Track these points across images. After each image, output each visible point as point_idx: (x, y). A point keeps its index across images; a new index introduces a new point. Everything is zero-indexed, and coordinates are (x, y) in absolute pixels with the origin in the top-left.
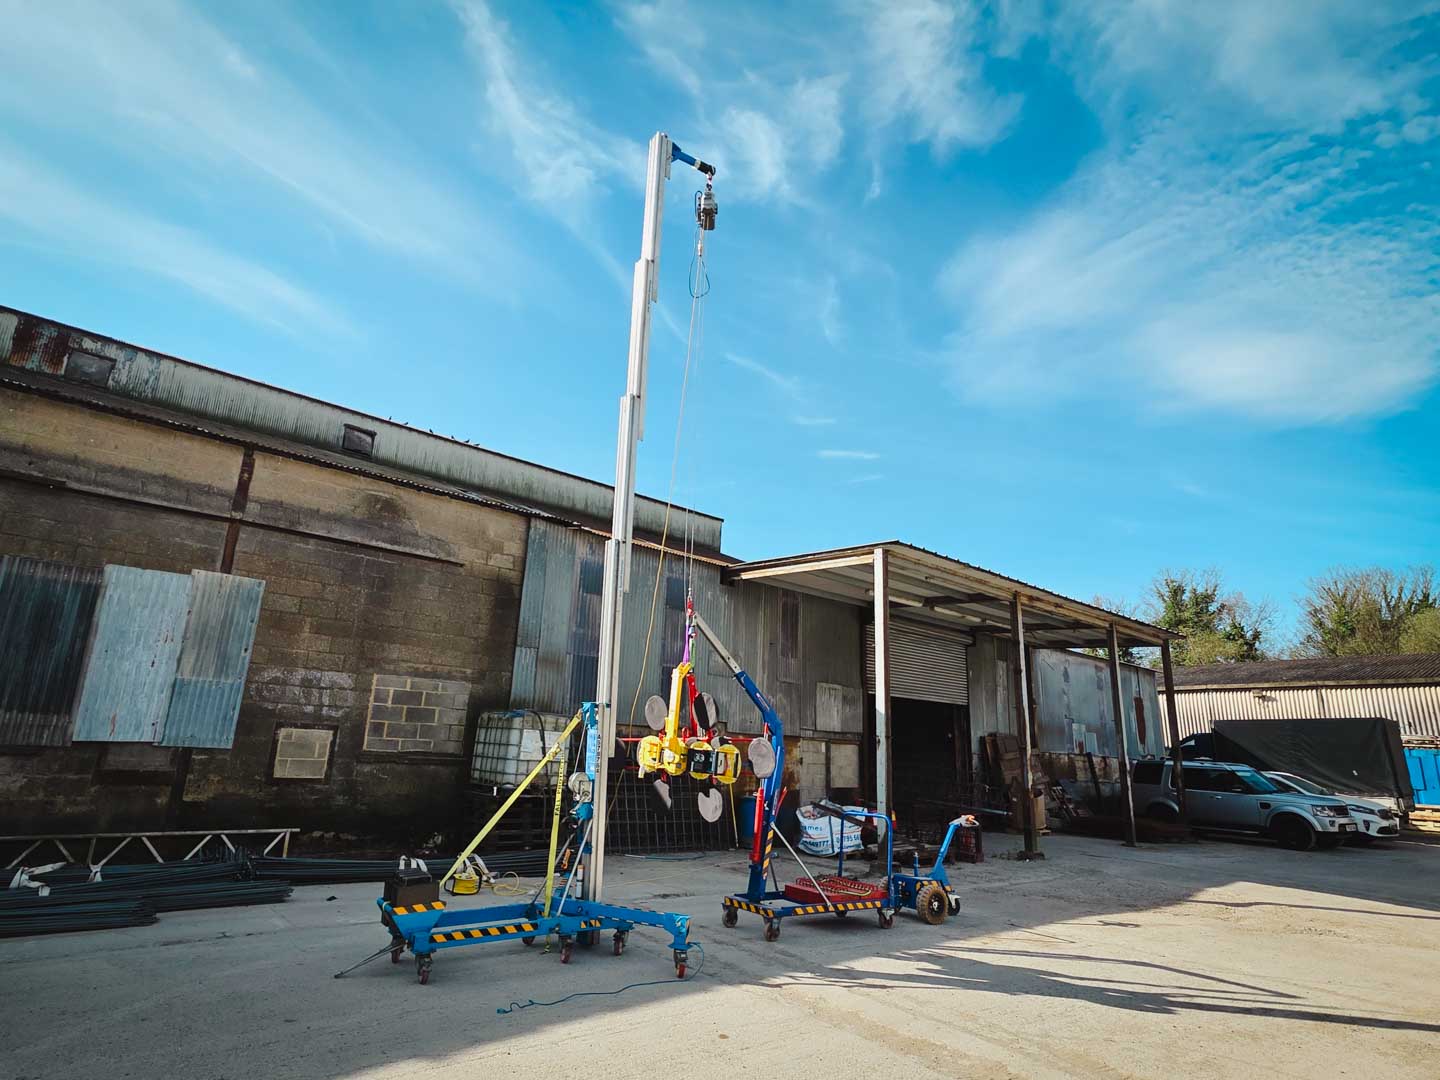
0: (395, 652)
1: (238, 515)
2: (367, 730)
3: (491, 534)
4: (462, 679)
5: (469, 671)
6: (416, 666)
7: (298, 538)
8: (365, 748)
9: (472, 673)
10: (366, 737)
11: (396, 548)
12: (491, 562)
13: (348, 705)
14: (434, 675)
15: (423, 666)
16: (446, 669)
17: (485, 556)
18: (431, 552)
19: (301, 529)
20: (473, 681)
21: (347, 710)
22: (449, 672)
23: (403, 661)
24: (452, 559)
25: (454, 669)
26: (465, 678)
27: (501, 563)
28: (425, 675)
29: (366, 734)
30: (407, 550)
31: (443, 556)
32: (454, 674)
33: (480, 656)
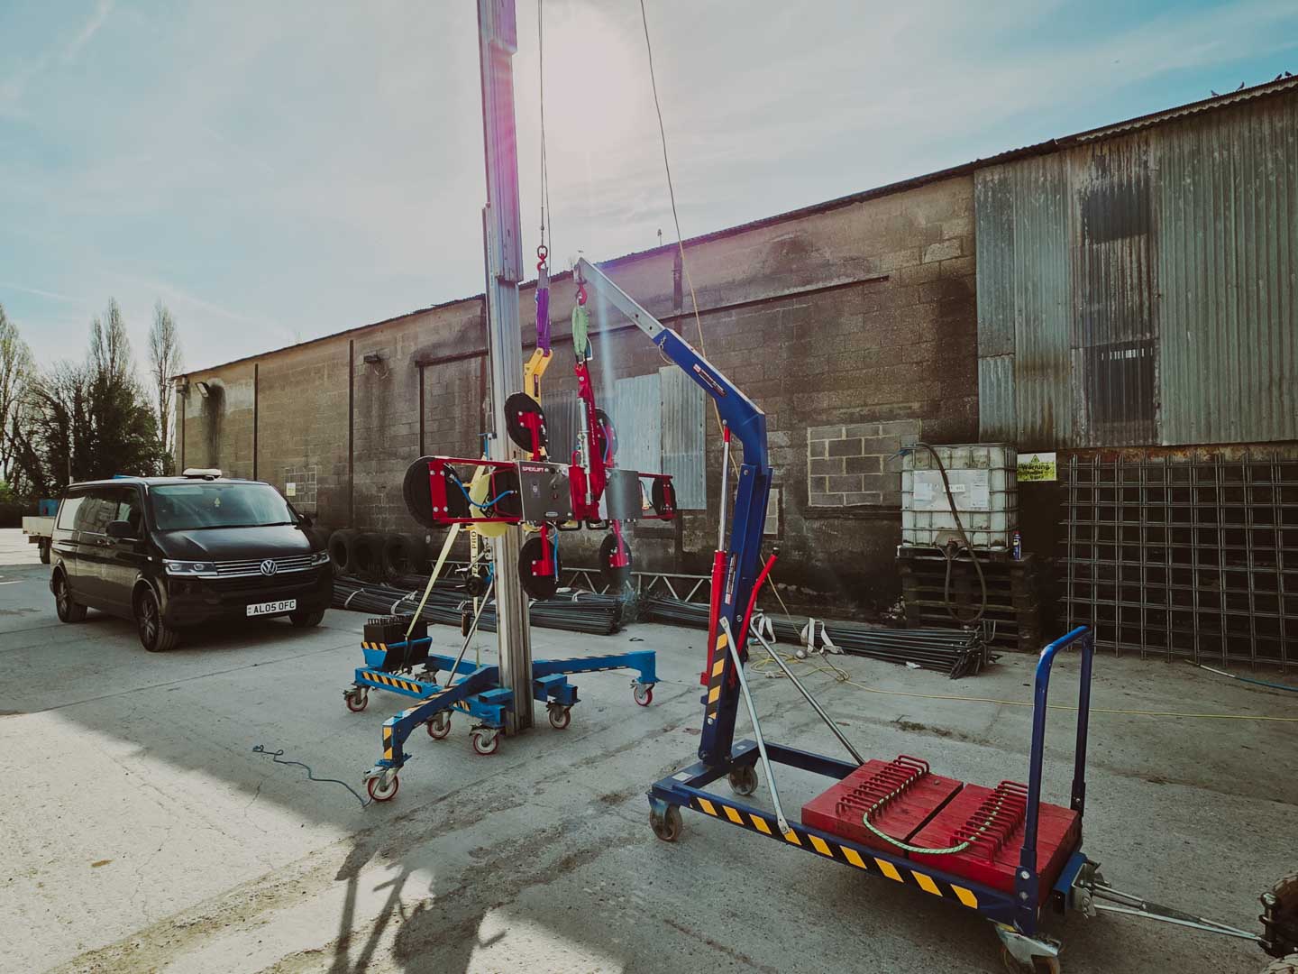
0: (824, 400)
1: (678, 312)
2: (809, 486)
3: (922, 222)
4: (909, 416)
5: (916, 406)
6: (849, 411)
7: (722, 314)
8: (810, 503)
9: (921, 407)
10: (810, 493)
11: (809, 288)
12: (927, 259)
13: (789, 462)
14: (873, 418)
15: (858, 409)
16: (886, 408)
17: (917, 254)
18: (847, 276)
19: (724, 304)
20: (924, 416)
21: (789, 467)
22: (891, 411)
23: (834, 408)
24: (875, 276)
25: (895, 405)
26: (912, 415)
27: (940, 255)
28: (862, 419)
29: (809, 490)
30: (821, 285)
31: (863, 276)
32: (898, 411)
33: (928, 383)
